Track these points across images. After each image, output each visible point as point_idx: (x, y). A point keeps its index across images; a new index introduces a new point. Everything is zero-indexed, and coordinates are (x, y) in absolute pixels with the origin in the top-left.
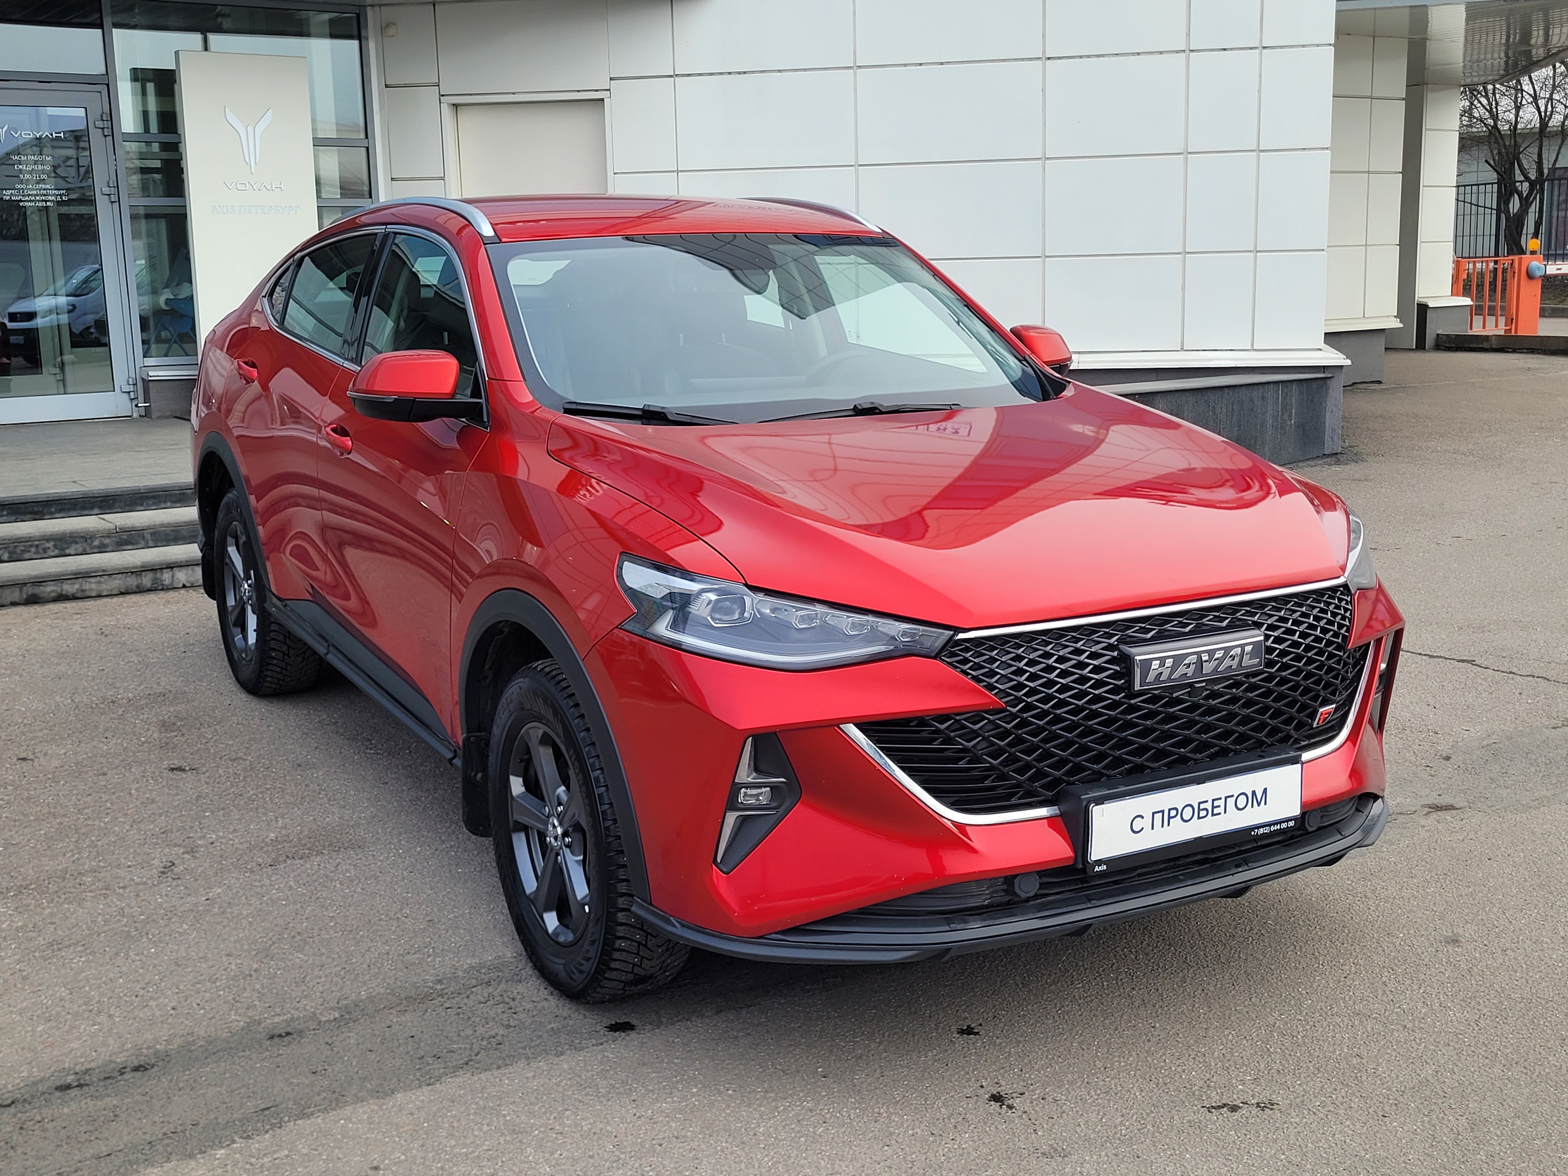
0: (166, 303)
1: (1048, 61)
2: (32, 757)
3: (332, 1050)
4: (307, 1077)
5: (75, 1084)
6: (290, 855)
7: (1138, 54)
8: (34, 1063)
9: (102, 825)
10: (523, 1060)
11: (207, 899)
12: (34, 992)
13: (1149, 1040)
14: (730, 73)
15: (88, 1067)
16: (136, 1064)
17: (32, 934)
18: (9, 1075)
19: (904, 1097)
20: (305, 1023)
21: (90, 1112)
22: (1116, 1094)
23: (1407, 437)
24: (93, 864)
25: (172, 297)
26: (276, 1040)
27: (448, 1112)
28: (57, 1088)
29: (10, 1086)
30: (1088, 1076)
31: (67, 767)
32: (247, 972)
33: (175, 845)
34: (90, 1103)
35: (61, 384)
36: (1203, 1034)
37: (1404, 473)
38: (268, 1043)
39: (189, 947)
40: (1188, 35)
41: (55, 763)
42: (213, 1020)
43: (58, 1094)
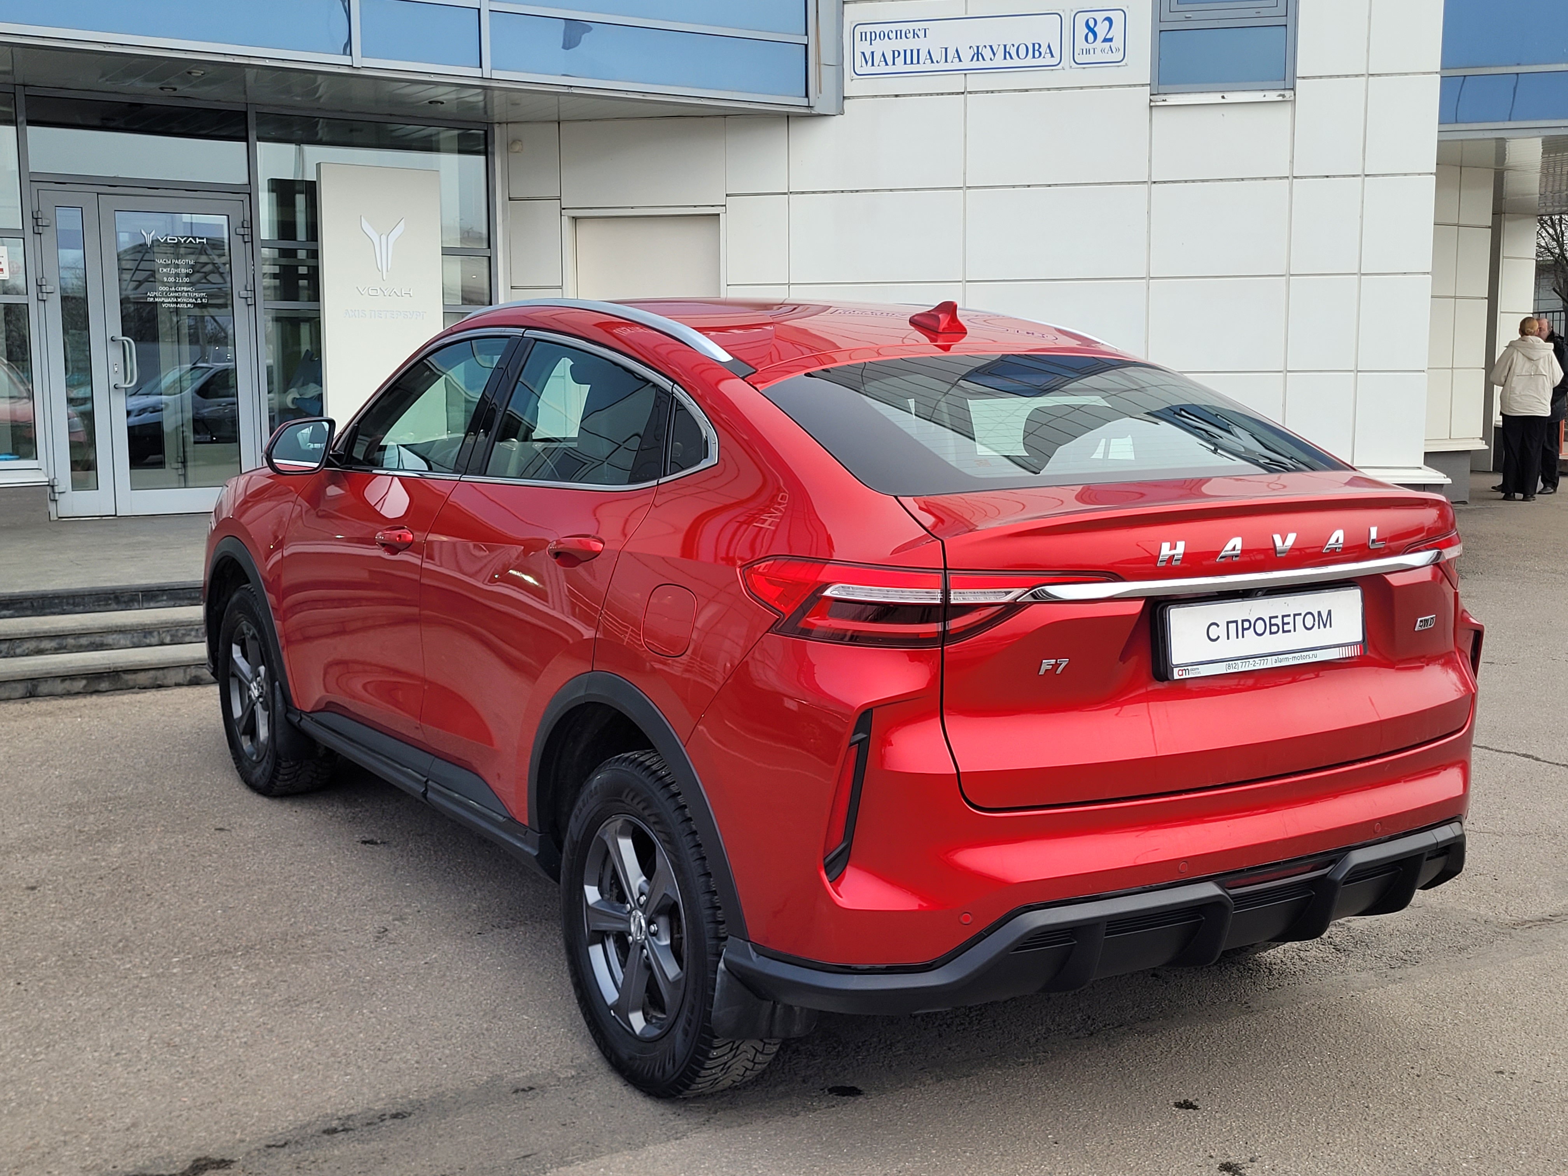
0: (293, 402)
1: (1154, 185)
2: (227, 828)
3: (576, 1105)
4: (558, 1129)
5: (341, 1128)
6: (494, 924)
7: (1243, 179)
8: (298, 1109)
9: (311, 892)
10: (761, 1119)
11: (426, 963)
12: (282, 1044)
13: (1365, 1119)
14: (842, 192)
15: (350, 1113)
16: (394, 1112)
17: (266, 990)
18: (277, 1119)
19: (1137, 1164)
20: (545, 1079)
21: (359, 1155)
22: (1344, 1167)
23: (1502, 556)
24: (310, 927)
25: (298, 397)
26: (521, 1094)
27: (701, 1164)
28: (325, 1132)
29: (280, 1128)
30: (1313, 1150)
31: (263, 838)
32: (479, 1031)
33: (385, 913)
34: (358, 1147)
35: (182, 478)
36: (1417, 1114)
37: (1506, 591)
38: (514, 1096)
39: (419, 1006)
40: (1292, 162)
41: (252, 834)
42: (458, 1074)
43: (326, 1137)
